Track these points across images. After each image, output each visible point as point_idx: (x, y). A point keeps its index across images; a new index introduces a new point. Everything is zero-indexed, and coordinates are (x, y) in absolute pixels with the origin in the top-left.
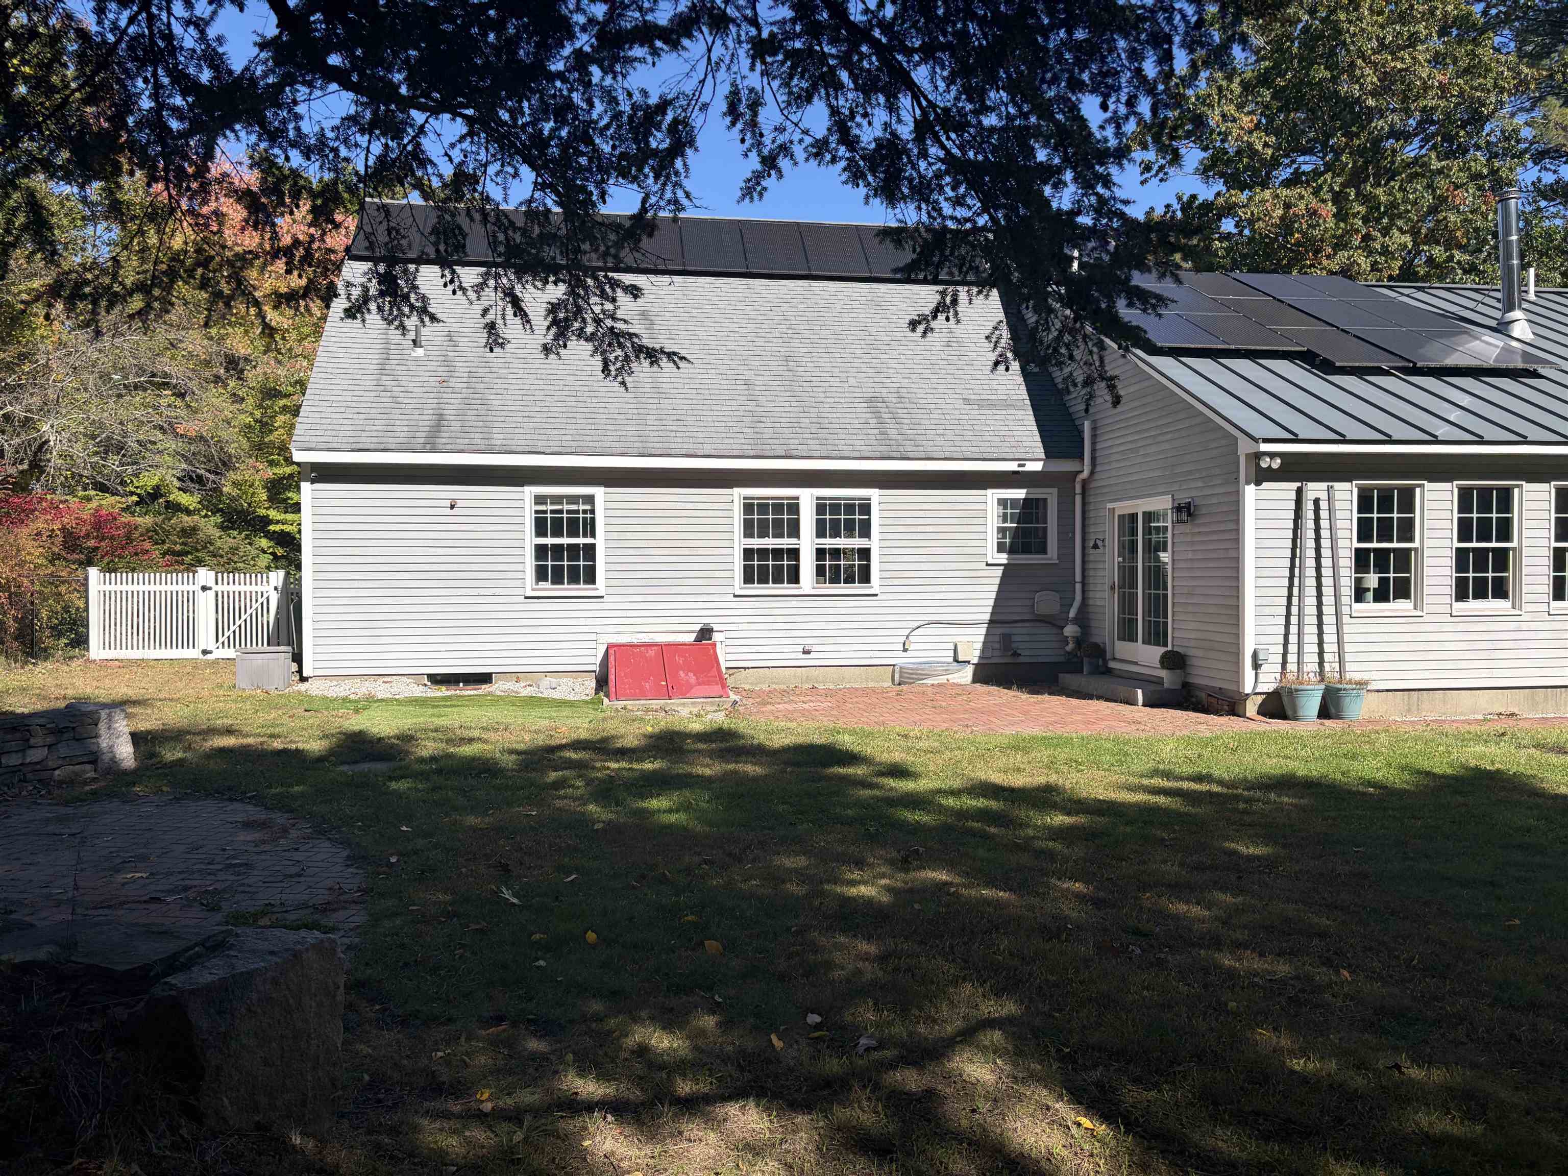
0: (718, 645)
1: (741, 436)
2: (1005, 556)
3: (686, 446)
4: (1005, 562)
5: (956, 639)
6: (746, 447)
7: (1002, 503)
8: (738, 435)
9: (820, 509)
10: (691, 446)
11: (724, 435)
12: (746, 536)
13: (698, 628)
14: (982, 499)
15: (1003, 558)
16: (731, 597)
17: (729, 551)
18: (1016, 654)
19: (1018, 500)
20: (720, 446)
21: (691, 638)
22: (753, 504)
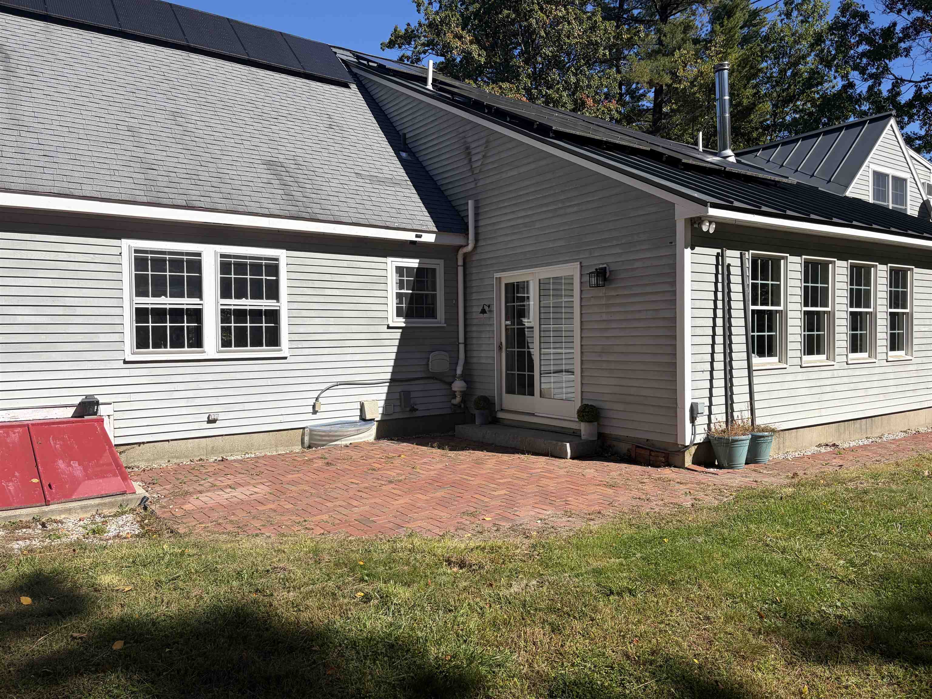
0: (106, 419)
1: (131, 180)
2: (402, 319)
3: (57, 184)
4: (404, 325)
5: (362, 399)
6: (138, 192)
7: (400, 270)
8: (127, 180)
9: (225, 267)
10: (65, 185)
11: (108, 178)
12: (139, 294)
13: (77, 401)
14: (382, 266)
15: (401, 322)
16: (121, 364)
17: (117, 311)
18: (413, 410)
19: (413, 268)
20: (105, 189)
21: (69, 413)
22: (146, 259)
